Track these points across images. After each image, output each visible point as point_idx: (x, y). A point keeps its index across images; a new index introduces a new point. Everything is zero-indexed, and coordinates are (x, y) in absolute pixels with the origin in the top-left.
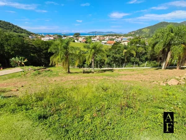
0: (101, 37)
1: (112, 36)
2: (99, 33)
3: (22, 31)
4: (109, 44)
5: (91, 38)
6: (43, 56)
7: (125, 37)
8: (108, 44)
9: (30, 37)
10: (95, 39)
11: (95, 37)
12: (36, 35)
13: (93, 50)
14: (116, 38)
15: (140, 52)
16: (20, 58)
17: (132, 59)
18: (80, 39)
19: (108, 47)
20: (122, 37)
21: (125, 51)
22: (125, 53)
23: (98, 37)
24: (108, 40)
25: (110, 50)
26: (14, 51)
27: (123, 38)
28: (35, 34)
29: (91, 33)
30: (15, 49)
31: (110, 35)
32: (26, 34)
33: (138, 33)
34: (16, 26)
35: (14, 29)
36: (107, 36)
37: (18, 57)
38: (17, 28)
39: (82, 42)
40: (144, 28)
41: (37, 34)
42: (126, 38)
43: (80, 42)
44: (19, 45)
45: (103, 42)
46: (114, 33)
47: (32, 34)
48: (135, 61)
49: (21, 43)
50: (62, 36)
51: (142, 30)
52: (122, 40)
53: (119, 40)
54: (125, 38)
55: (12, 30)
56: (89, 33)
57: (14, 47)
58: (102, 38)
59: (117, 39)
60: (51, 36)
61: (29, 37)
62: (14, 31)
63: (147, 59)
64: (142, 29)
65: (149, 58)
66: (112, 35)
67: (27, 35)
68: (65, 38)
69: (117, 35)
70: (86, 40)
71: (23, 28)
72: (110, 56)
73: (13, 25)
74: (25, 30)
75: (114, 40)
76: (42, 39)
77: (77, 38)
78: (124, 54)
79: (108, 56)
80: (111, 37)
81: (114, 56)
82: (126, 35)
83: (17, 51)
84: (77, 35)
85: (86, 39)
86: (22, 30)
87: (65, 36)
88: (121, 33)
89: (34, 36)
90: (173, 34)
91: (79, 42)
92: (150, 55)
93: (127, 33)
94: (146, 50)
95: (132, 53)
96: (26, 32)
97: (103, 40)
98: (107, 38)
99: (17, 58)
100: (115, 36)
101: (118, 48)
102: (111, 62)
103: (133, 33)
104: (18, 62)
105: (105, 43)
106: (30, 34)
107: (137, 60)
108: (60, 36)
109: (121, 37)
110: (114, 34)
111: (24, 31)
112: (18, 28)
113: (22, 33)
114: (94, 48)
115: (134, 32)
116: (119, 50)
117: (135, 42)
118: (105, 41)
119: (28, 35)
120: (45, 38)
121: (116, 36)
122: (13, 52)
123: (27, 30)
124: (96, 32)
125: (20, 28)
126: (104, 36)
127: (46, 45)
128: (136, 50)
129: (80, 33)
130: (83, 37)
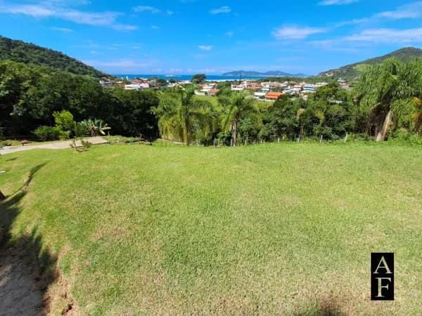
0: (252, 84)
1: (280, 82)
2: (248, 75)
3: (85, 70)
4: (271, 99)
5: (230, 85)
6: (134, 120)
7: (311, 83)
8: (268, 99)
9: (101, 82)
10: (240, 88)
11: (240, 82)
12: (113, 78)
13: (236, 108)
14: (288, 85)
15: (335, 114)
16: (96, 122)
17: (316, 128)
18: (207, 88)
19: (267, 105)
20: (304, 83)
21: (302, 111)
22: (301, 115)
23: (246, 84)
24: (268, 90)
25: (271, 109)
26: (86, 107)
27: (306, 85)
28: (110, 76)
29: (230, 75)
30: (88, 104)
31: (273, 80)
32: (94, 76)
33: (344, 75)
34: (74, 60)
35: (70, 66)
36: (267, 80)
37: (92, 119)
38: (75, 64)
39: (210, 95)
40: (358, 64)
41: (115, 78)
42: (313, 85)
43: (206, 93)
44: (95, 98)
45: (256, 94)
46: (282, 73)
47: (105, 76)
48: (323, 132)
49: (97, 94)
50: (168, 81)
51: (354, 68)
52: (302, 89)
53: (295, 89)
54: (309, 85)
55: (66, 68)
56: (225, 74)
57: (86, 100)
58: (254, 86)
59: (289, 87)
60: (143, 82)
61: (99, 82)
62: (70, 71)
63: (348, 129)
64: (355, 65)
65: (353, 126)
66: (280, 80)
67: (94, 78)
68: (174, 85)
69: (292, 80)
70: (218, 90)
71: (87, 65)
72: (270, 122)
73: (68, 58)
74: (91, 68)
75: (282, 89)
76: (127, 87)
77: (200, 85)
78: (298, 118)
79: (265, 122)
80: (276, 84)
81: (279, 121)
82: (311, 80)
83: (91, 107)
84: (200, 79)
85: (218, 88)
86: (86, 67)
87: (173, 82)
88: (302, 74)
89: (109, 81)
90: (395, 77)
91: (204, 94)
92: (356, 121)
93: (316, 74)
94: (347, 111)
95: (316, 115)
96: (92, 72)
97: (257, 91)
98: (266, 86)
99: (90, 121)
100: (286, 82)
101: (287, 106)
102: (272, 134)
103: (332, 75)
104: (93, 128)
105: (262, 97)
106: (100, 76)
107: (328, 130)
108: (162, 82)
109: (301, 84)
110: (283, 76)
111: (89, 71)
112: (79, 64)
113: (85, 73)
114: (238, 103)
115: (333, 71)
116: (288, 109)
117: (323, 92)
118: (261, 91)
119: (97, 79)
120: (131, 85)
121: (288, 80)
122: (84, 110)
123: (95, 68)
124: (240, 72)
125: (81, 63)
126: (259, 82)
127: (140, 99)
128: (326, 109)
129: (207, 74)
130: (212, 82)
